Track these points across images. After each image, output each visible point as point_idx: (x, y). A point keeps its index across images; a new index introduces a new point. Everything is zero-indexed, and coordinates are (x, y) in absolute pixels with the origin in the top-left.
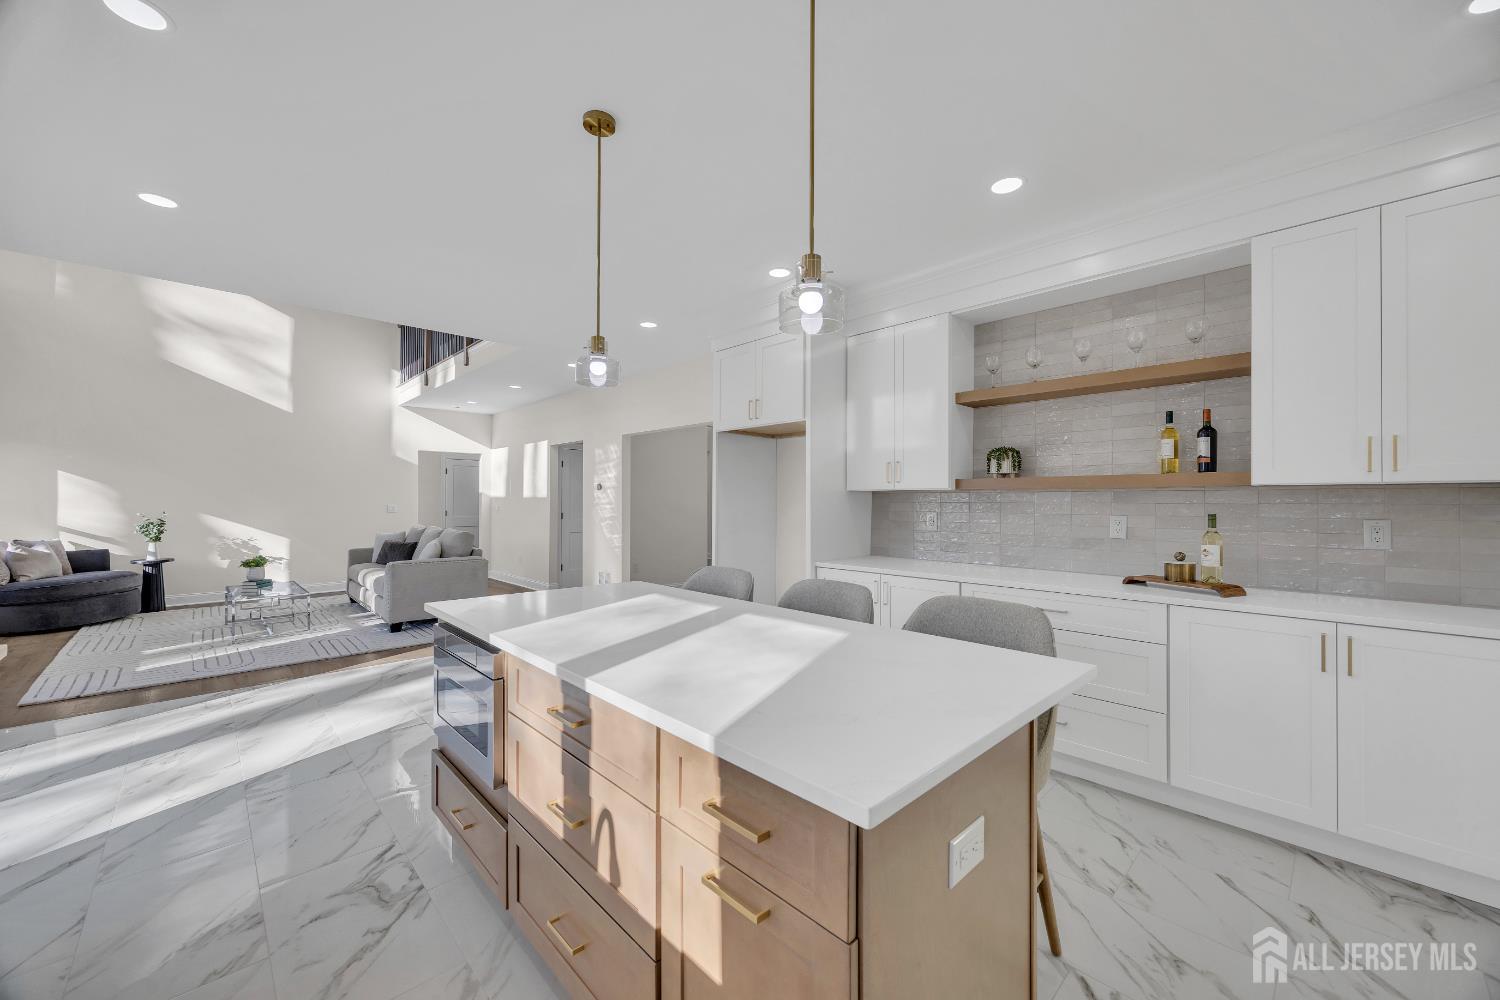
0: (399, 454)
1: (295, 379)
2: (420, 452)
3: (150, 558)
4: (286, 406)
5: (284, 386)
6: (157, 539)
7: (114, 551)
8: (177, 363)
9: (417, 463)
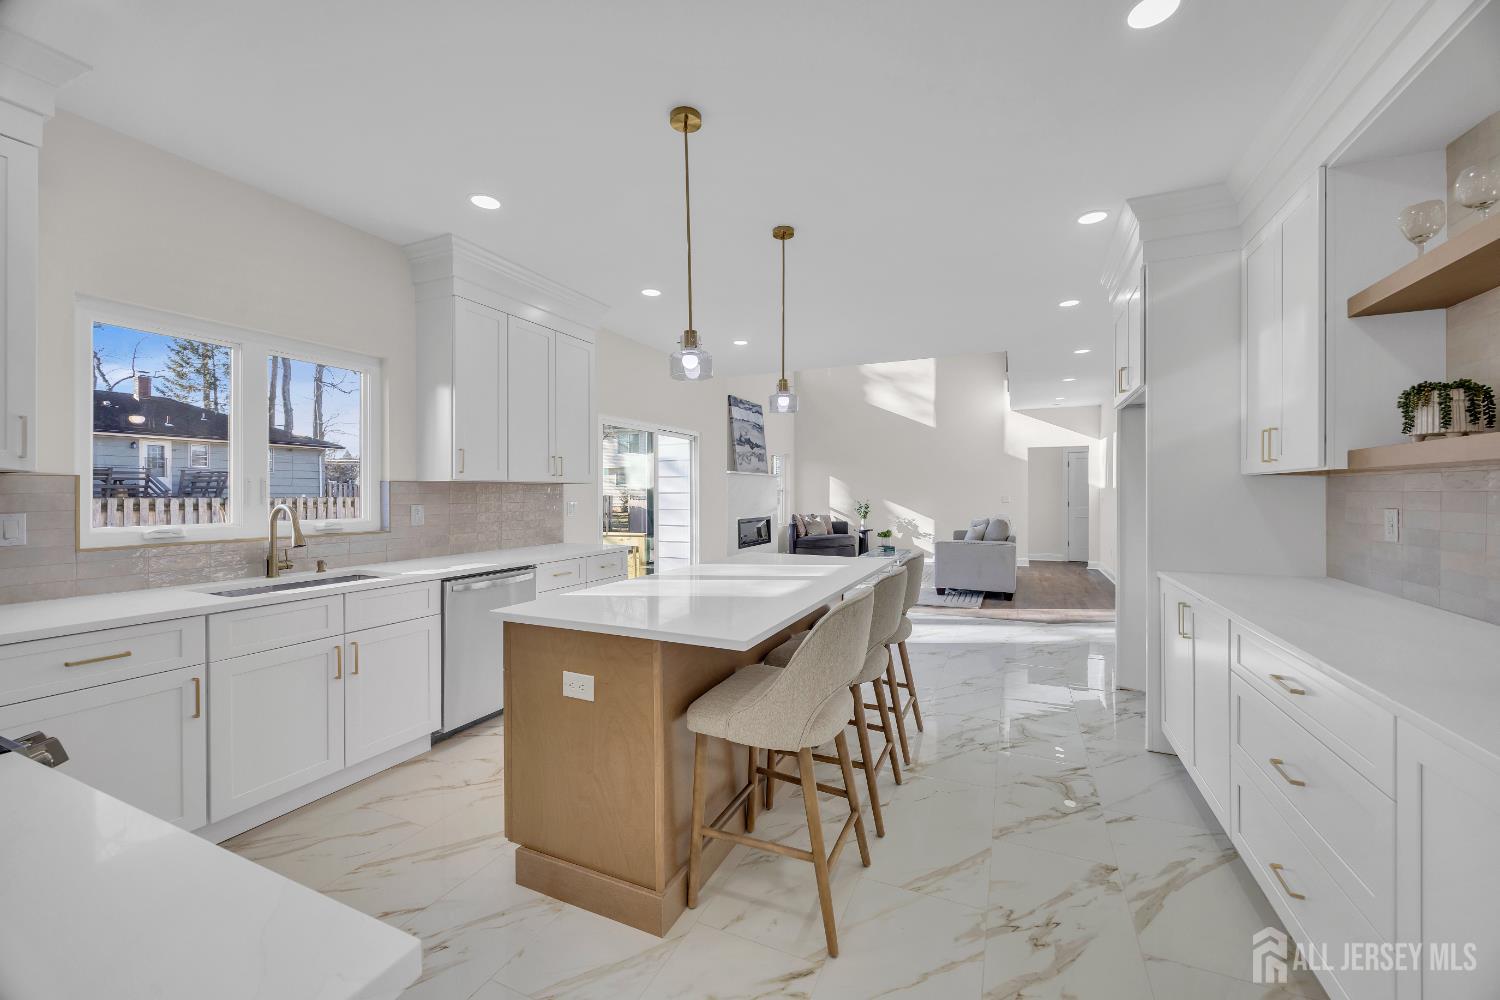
0: (1011, 453)
1: (939, 404)
2: (1029, 449)
3: (862, 529)
4: (930, 422)
5: (931, 408)
6: (865, 517)
7: (850, 522)
8: (875, 404)
9: (1026, 459)
